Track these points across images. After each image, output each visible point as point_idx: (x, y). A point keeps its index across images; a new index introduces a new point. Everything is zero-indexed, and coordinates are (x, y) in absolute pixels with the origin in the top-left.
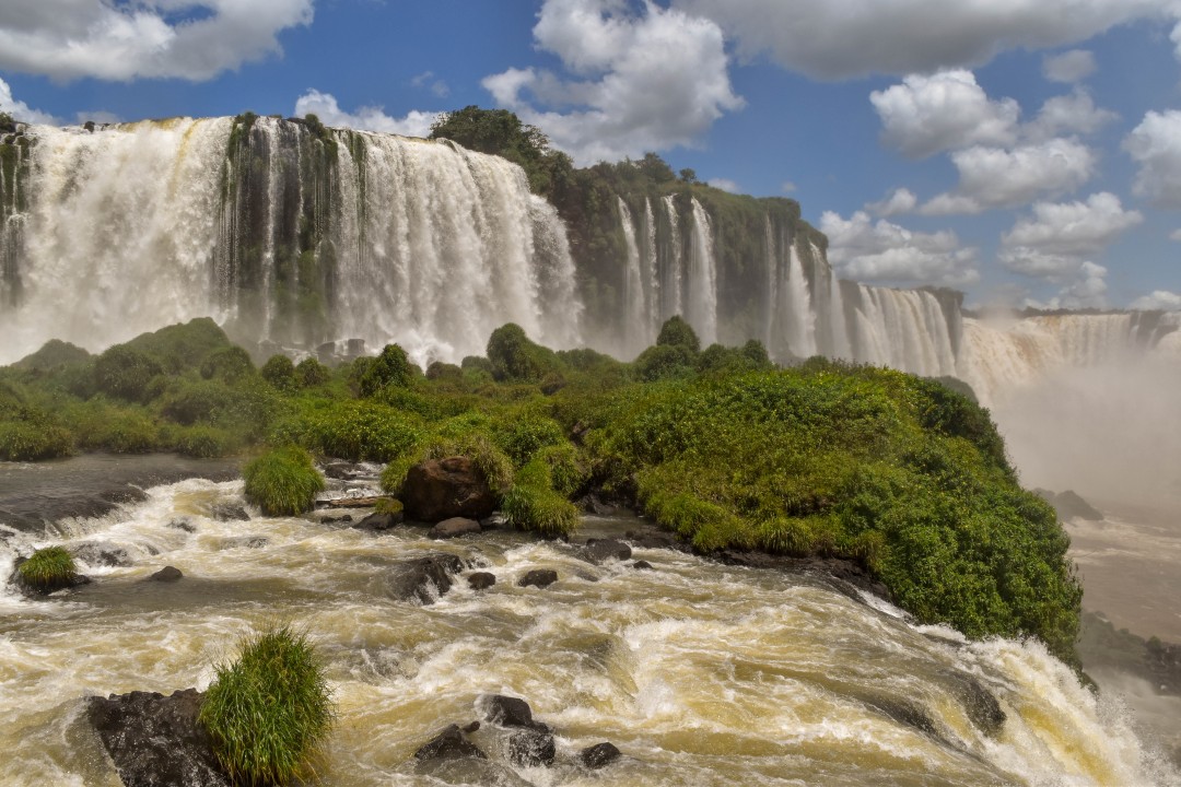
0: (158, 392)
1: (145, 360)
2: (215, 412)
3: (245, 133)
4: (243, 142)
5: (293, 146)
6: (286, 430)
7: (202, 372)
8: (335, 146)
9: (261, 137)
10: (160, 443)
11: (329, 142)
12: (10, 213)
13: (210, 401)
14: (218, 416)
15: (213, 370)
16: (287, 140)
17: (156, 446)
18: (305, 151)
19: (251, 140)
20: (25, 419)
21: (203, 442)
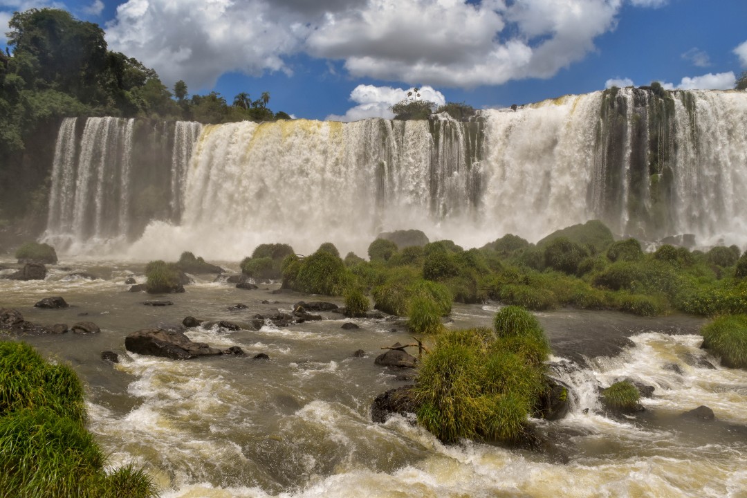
0: (588, 269)
1: (577, 247)
2: (635, 283)
3: (612, 99)
4: (612, 106)
5: (644, 105)
6: (697, 299)
7: (608, 256)
8: (672, 102)
9: (622, 101)
10: (607, 304)
11: (668, 99)
12: (474, 161)
13: (630, 276)
14: (637, 286)
15: (617, 254)
16: (638, 101)
17: (605, 305)
18: (652, 107)
19: (616, 105)
20: (527, 283)
21: (644, 305)
